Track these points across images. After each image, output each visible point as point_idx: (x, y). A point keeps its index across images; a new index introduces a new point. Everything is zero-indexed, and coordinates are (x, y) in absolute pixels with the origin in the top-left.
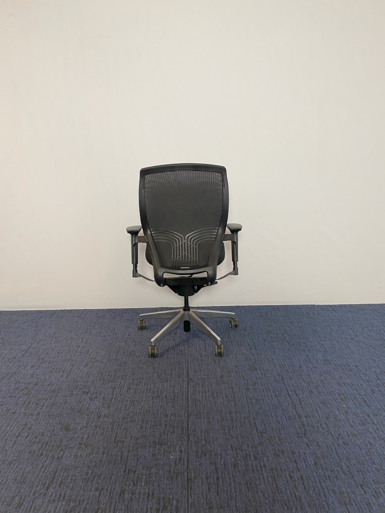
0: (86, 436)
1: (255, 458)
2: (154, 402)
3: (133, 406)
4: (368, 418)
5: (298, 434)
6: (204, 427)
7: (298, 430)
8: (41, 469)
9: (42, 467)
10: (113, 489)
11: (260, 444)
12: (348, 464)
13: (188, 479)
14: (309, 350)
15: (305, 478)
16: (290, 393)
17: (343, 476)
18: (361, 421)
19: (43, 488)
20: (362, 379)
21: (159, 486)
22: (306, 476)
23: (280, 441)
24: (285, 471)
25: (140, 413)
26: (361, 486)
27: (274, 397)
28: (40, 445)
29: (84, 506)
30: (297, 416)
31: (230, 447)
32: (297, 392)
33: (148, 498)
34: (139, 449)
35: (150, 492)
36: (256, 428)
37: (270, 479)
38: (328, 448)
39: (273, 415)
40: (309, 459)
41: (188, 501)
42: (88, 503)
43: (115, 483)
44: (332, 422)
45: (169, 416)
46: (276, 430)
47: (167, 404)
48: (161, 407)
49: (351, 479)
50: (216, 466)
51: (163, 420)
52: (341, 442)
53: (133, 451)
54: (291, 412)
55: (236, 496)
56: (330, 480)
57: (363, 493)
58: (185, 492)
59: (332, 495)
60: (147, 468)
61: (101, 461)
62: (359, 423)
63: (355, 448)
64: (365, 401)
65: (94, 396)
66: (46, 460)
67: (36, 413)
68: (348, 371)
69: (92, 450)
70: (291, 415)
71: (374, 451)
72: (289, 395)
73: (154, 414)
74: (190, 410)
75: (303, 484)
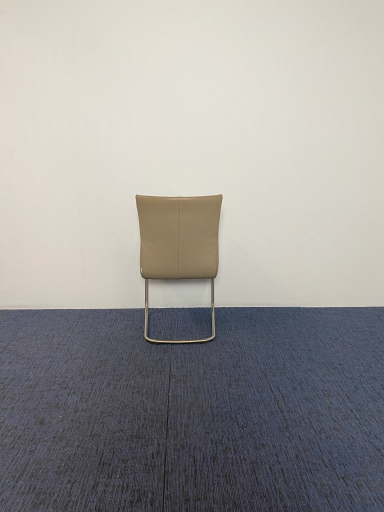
0: (61, 430)
1: (236, 452)
2: (134, 397)
3: (112, 401)
4: (350, 413)
5: (280, 428)
6: (184, 422)
7: (280, 424)
8: (12, 462)
9: (13, 460)
10: (86, 482)
11: (240, 438)
12: (330, 457)
13: (165, 472)
14: (293, 349)
15: (285, 471)
16: (273, 389)
17: (325, 468)
18: (344, 416)
19: (13, 480)
20: (346, 377)
21: (134, 479)
22: (287, 469)
23: (261, 435)
24: (265, 463)
25: (119, 408)
26: (343, 478)
27: (256, 393)
28: (12, 438)
29: (54, 498)
30: (279, 411)
31: (210, 441)
32: (281, 388)
33: (122, 490)
34: (116, 443)
35: (125, 485)
36: (238, 423)
37: (249, 472)
38: (310, 441)
39: (255, 410)
40: (290, 452)
41: (164, 494)
42: (58, 496)
43: (89, 476)
44: (315, 417)
45: (149, 410)
46: (257, 424)
47: (147, 399)
48: (141, 402)
49: (332, 471)
50: (194, 459)
51: (142, 415)
52: (323, 437)
53: (109, 444)
54: (273, 407)
55: (214, 488)
56: (311, 473)
57: (344, 485)
58: (161, 485)
59: (313, 487)
60: (123, 461)
61: (75, 454)
62: (342, 419)
63: (337, 442)
64: (348, 397)
65: (72, 391)
66: (18, 453)
67: (10, 407)
68: (332, 368)
69: (66, 443)
70: (273, 410)
71: (357, 445)
72: (272, 390)
73: (133, 408)
74: (170, 405)
75: (284, 477)
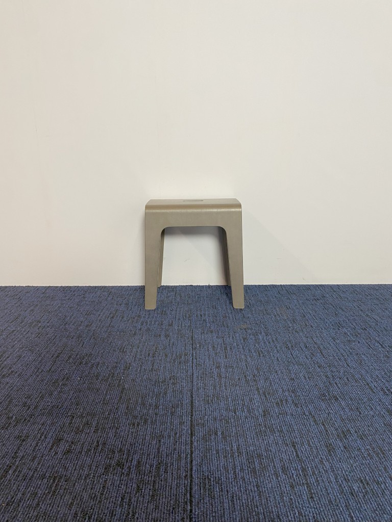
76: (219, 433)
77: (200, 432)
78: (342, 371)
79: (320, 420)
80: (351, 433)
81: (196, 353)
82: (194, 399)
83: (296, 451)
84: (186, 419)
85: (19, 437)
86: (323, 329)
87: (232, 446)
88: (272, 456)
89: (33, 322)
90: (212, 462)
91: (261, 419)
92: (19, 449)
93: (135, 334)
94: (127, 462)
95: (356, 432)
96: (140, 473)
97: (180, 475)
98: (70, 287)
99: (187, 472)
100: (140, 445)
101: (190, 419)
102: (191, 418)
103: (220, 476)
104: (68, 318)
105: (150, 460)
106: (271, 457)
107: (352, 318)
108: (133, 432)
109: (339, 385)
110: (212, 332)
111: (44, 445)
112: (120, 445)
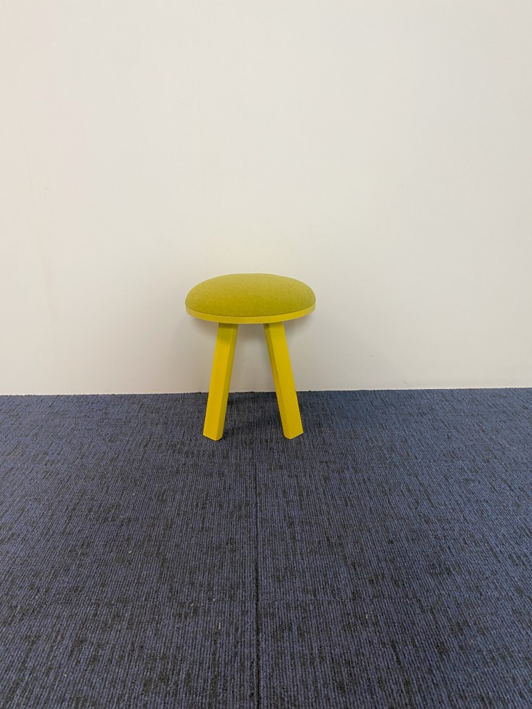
76: (295, 628)
77: (269, 626)
78: (457, 529)
79: (428, 606)
80: (469, 626)
81: (261, 502)
82: (260, 574)
83: (397, 654)
84: (251, 606)
85: (28, 637)
86: (432, 461)
87: (312, 647)
88: (365, 662)
89: (38, 455)
90: (285, 672)
91: (349, 606)
92: (27, 657)
93: (178, 472)
94: (173, 674)
95: (475, 624)
96: (190, 692)
97: (244, 693)
98: (86, 397)
99: (254, 689)
100: (189, 646)
101: (255, 606)
102: (257, 604)
103: (296, 694)
104: (86, 447)
105: (204, 671)
106: (363, 664)
107: (471, 443)
108: (178, 628)
109: (453, 551)
110: (281, 468)
111: (61, 651)
112: (163, 648)
